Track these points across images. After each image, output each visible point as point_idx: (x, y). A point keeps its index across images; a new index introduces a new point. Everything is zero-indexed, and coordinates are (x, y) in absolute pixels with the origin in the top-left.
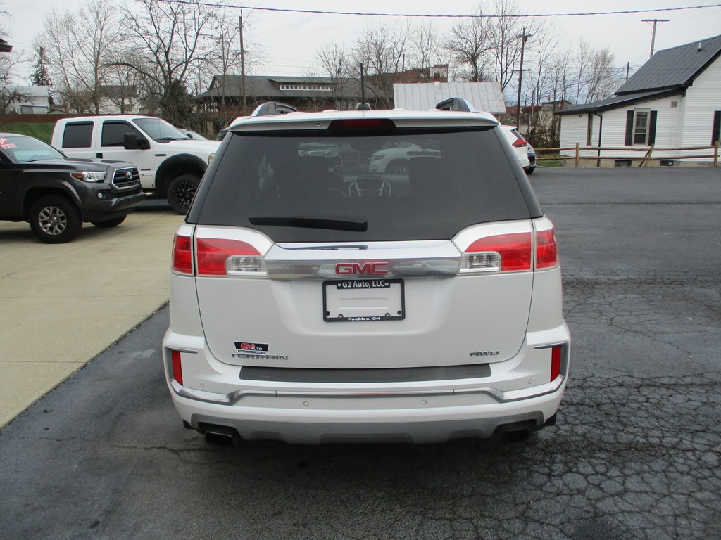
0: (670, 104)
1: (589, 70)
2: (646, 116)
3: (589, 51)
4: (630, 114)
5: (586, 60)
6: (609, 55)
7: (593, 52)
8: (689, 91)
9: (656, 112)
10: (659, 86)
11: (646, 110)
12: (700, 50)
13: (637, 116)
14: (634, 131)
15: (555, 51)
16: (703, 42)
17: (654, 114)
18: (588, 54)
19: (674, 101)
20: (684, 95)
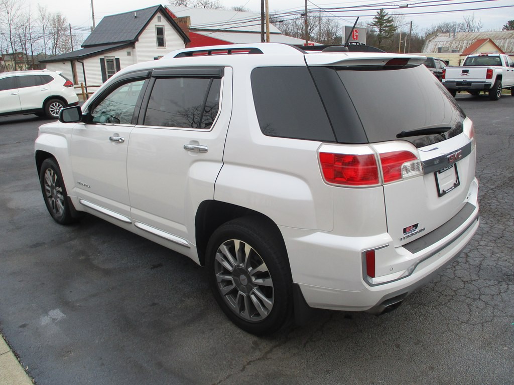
0: (126, 54)
1: (50, 29)
2: (113, 62)
3: (47, 14)
4: (102, 60)
5: (46, 21)
6: (62, 17)
7: (50, 15)
8: (137, 44)
9: (119, 59)
10: (115, 41)
11: (112, 58)
12: (136, 17)
13: (107, 62)
14: (107, 73)
15: (19, 13)
16: (137, 11)
17: (118, 60)
18: (47, 17)
19: (129, 51)
20: (134, 47)
